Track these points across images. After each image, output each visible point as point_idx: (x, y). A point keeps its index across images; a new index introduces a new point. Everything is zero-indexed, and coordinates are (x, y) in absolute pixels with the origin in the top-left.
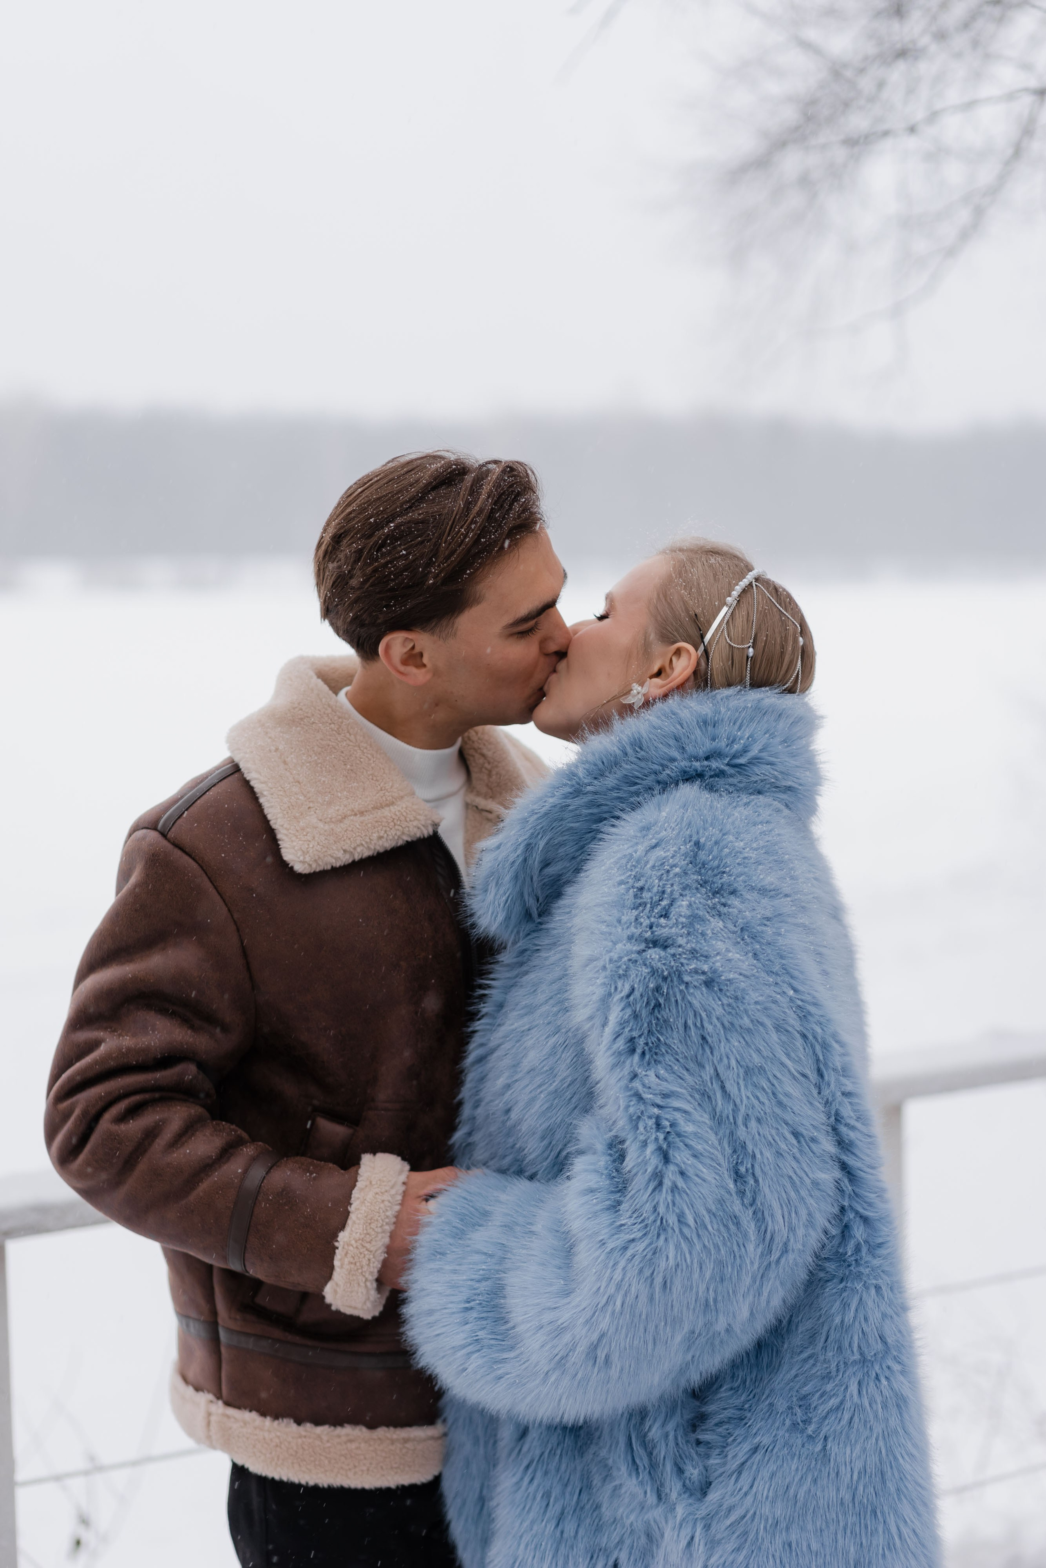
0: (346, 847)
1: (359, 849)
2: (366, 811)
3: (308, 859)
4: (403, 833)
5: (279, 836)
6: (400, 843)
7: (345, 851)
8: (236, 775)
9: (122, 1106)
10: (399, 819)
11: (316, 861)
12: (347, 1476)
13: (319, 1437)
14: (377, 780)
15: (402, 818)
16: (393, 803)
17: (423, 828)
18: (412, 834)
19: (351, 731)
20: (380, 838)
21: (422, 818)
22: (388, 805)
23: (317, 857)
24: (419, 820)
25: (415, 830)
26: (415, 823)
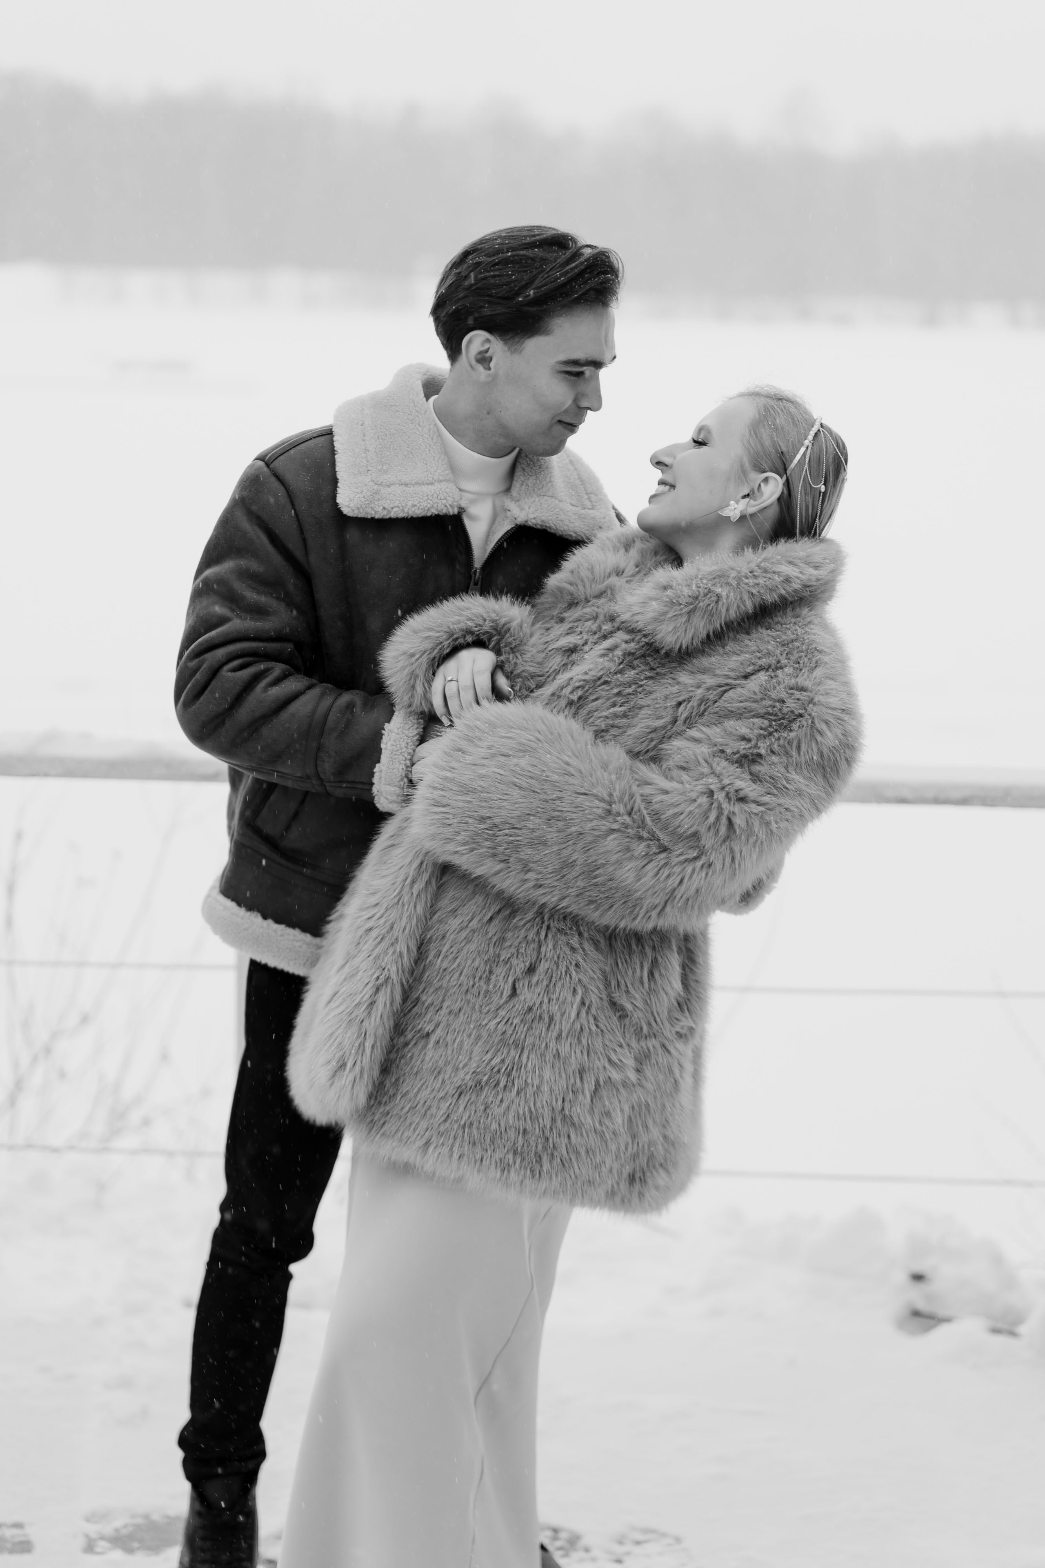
0: (386, 506)
1: (395, 510)
2: (411, 484)
3: (352, 505)
4: (432, 507)
5: (339, 485)
6: (429, 514)
7: (384, 508)
8: (329, 436)
9: (236, 663)
10: (432, 496)
11: (358, 508)
12: (289, 963)
13: (275, 931)
14: (426, 464)
15: (435, 496)
16: (432, 484)
17: (449, 507)
18: (439, 509)
19: (421, 424)
20: (414, 506)
21: (450, 499)
22: (428, 484)
23: (359, 506)
24: (447, 500)
25: (443, 506)
26: (444, 502)
